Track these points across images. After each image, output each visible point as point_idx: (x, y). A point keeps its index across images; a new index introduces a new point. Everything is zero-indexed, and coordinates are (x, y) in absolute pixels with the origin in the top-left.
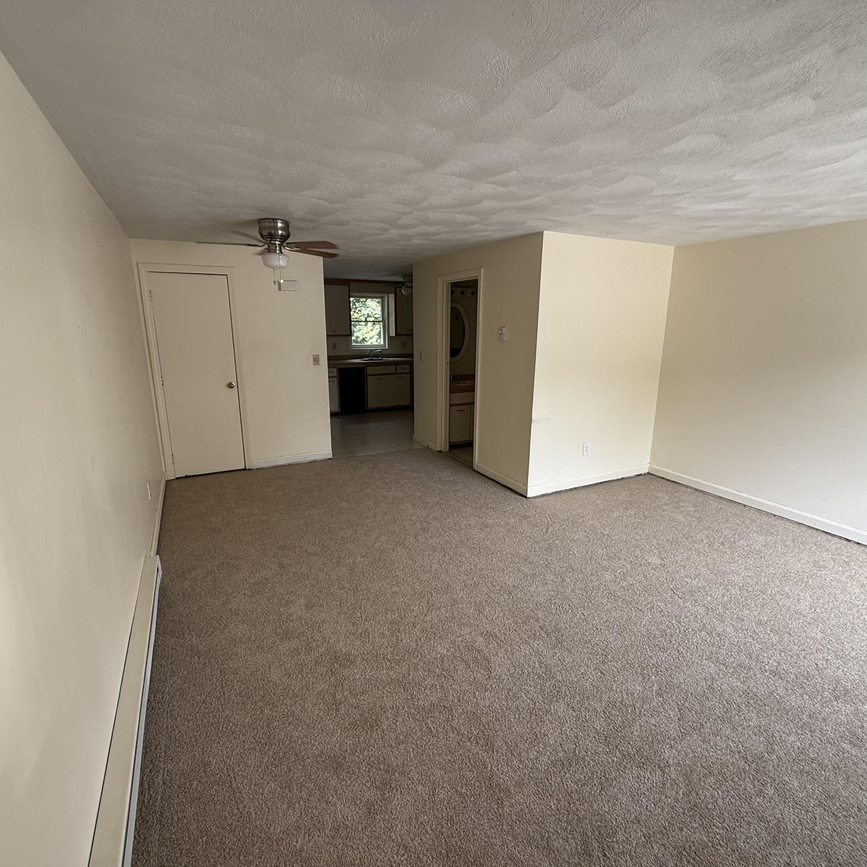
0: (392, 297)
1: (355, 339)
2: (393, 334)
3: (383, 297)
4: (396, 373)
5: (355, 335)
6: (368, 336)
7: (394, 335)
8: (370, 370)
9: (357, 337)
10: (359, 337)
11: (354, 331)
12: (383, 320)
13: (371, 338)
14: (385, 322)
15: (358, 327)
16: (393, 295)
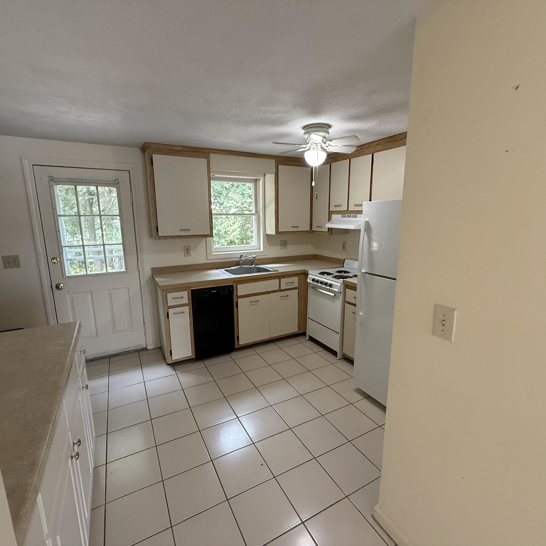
0: (270, 179)
1: (216, 232)
2: (271, 230)
3: (256, 180)
4: (280, 290)
5: (217, 229)
6: (230, 229)
7: (274, 233)
8: (242, 289)
9: (219, 231)
10: (221, 231)
11: (215, 224)
12: (257, 212)
13: (233, 231)
14: (259, 215)
15: (220, 220)
16: (273, 176)
